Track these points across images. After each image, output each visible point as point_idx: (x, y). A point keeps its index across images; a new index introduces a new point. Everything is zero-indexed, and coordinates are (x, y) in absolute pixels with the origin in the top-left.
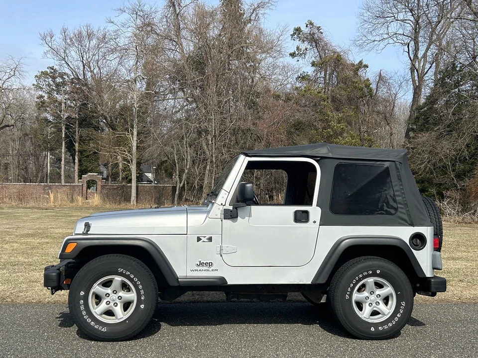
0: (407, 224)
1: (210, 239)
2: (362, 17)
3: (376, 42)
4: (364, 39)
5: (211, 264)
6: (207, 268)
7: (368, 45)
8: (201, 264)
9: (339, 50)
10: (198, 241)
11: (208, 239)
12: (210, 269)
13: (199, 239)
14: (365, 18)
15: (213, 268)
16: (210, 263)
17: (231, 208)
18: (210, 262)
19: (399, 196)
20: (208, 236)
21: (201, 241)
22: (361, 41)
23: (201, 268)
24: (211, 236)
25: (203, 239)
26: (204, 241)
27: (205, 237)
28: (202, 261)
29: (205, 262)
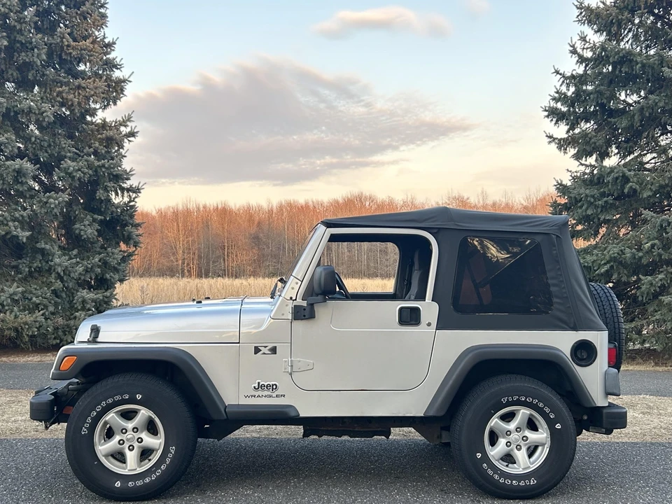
0: (566, 327)
1: (274, 350)
5: (274, 387)
6: (269, 393)
8: (260, 387)
10: (256, 353)
11: (269, 350)
12: (274, 395)
13: (257, 350)
15: (277, 393)
16: (273, 385)
17: (304, 304)
18: (274, 383)
19: (555, 285)
20: (270, 346)
21: (261, 352)
23: (260, 393)
24: (275, 345)
25: (263, 350)
26: (264, 354)
27: (266, 347)
28: (262, 383)
29: (266, 384)
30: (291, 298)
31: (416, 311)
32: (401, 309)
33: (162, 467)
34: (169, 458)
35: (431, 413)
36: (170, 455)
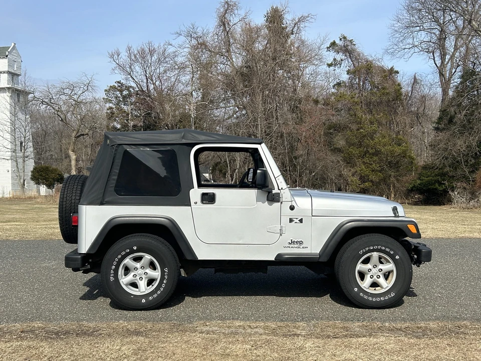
2: (393, 27)
3: (406, 50)
4: (396, 47)
7: (399, 53)
9: (370, 59)
14: (396, 29)
22: (392, 50)
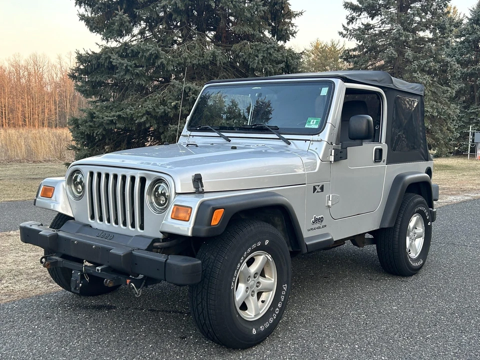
1: (322, 188)
6: (319, 225)
8: (316, 221)
10: (314, 192)
11: (320, 188)
12: (321, 226)
13: (315, 189)
15: (323, 224)
20: (321, 184)
21: (316, 191)
23: (315, 226)
24: (323, 183)
25: (318, 189)
26: (318, 192)
27: (319, 186)
28: (316, 217)
29: (318, 217)
30: (331, 143)
31: (381, 150)
32: (376, 149)
33: (279, 305)
34: (283, 295)
35: (386, 225)
36: (284, 293)
